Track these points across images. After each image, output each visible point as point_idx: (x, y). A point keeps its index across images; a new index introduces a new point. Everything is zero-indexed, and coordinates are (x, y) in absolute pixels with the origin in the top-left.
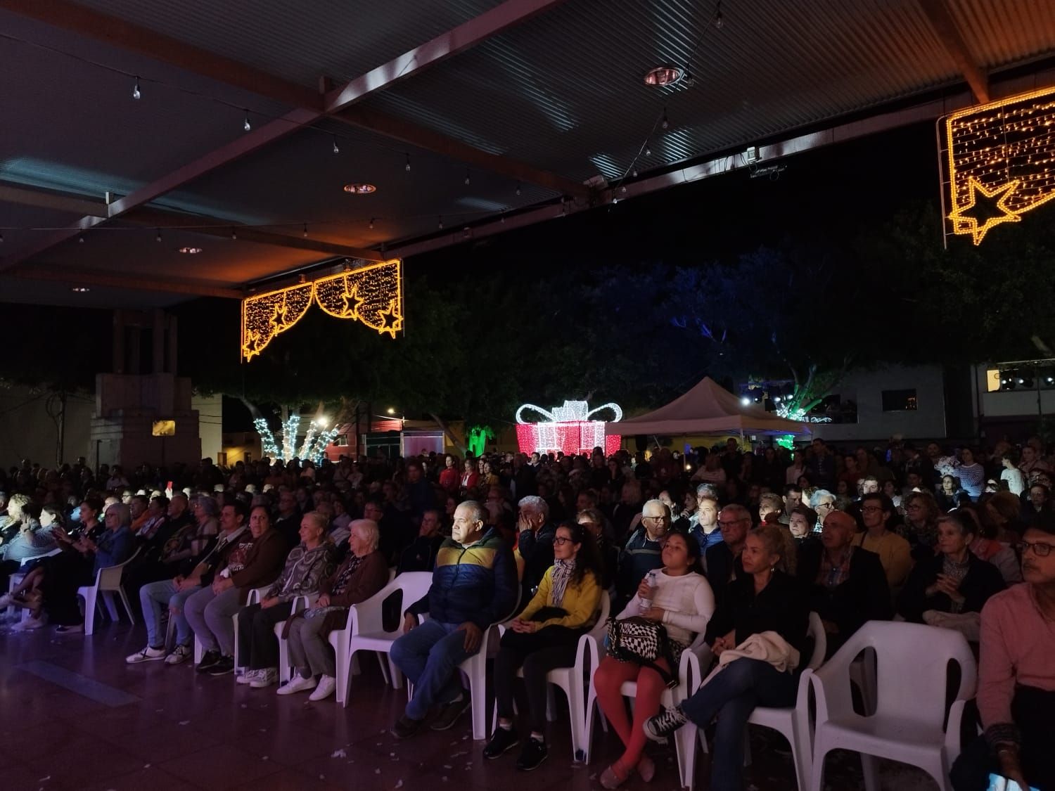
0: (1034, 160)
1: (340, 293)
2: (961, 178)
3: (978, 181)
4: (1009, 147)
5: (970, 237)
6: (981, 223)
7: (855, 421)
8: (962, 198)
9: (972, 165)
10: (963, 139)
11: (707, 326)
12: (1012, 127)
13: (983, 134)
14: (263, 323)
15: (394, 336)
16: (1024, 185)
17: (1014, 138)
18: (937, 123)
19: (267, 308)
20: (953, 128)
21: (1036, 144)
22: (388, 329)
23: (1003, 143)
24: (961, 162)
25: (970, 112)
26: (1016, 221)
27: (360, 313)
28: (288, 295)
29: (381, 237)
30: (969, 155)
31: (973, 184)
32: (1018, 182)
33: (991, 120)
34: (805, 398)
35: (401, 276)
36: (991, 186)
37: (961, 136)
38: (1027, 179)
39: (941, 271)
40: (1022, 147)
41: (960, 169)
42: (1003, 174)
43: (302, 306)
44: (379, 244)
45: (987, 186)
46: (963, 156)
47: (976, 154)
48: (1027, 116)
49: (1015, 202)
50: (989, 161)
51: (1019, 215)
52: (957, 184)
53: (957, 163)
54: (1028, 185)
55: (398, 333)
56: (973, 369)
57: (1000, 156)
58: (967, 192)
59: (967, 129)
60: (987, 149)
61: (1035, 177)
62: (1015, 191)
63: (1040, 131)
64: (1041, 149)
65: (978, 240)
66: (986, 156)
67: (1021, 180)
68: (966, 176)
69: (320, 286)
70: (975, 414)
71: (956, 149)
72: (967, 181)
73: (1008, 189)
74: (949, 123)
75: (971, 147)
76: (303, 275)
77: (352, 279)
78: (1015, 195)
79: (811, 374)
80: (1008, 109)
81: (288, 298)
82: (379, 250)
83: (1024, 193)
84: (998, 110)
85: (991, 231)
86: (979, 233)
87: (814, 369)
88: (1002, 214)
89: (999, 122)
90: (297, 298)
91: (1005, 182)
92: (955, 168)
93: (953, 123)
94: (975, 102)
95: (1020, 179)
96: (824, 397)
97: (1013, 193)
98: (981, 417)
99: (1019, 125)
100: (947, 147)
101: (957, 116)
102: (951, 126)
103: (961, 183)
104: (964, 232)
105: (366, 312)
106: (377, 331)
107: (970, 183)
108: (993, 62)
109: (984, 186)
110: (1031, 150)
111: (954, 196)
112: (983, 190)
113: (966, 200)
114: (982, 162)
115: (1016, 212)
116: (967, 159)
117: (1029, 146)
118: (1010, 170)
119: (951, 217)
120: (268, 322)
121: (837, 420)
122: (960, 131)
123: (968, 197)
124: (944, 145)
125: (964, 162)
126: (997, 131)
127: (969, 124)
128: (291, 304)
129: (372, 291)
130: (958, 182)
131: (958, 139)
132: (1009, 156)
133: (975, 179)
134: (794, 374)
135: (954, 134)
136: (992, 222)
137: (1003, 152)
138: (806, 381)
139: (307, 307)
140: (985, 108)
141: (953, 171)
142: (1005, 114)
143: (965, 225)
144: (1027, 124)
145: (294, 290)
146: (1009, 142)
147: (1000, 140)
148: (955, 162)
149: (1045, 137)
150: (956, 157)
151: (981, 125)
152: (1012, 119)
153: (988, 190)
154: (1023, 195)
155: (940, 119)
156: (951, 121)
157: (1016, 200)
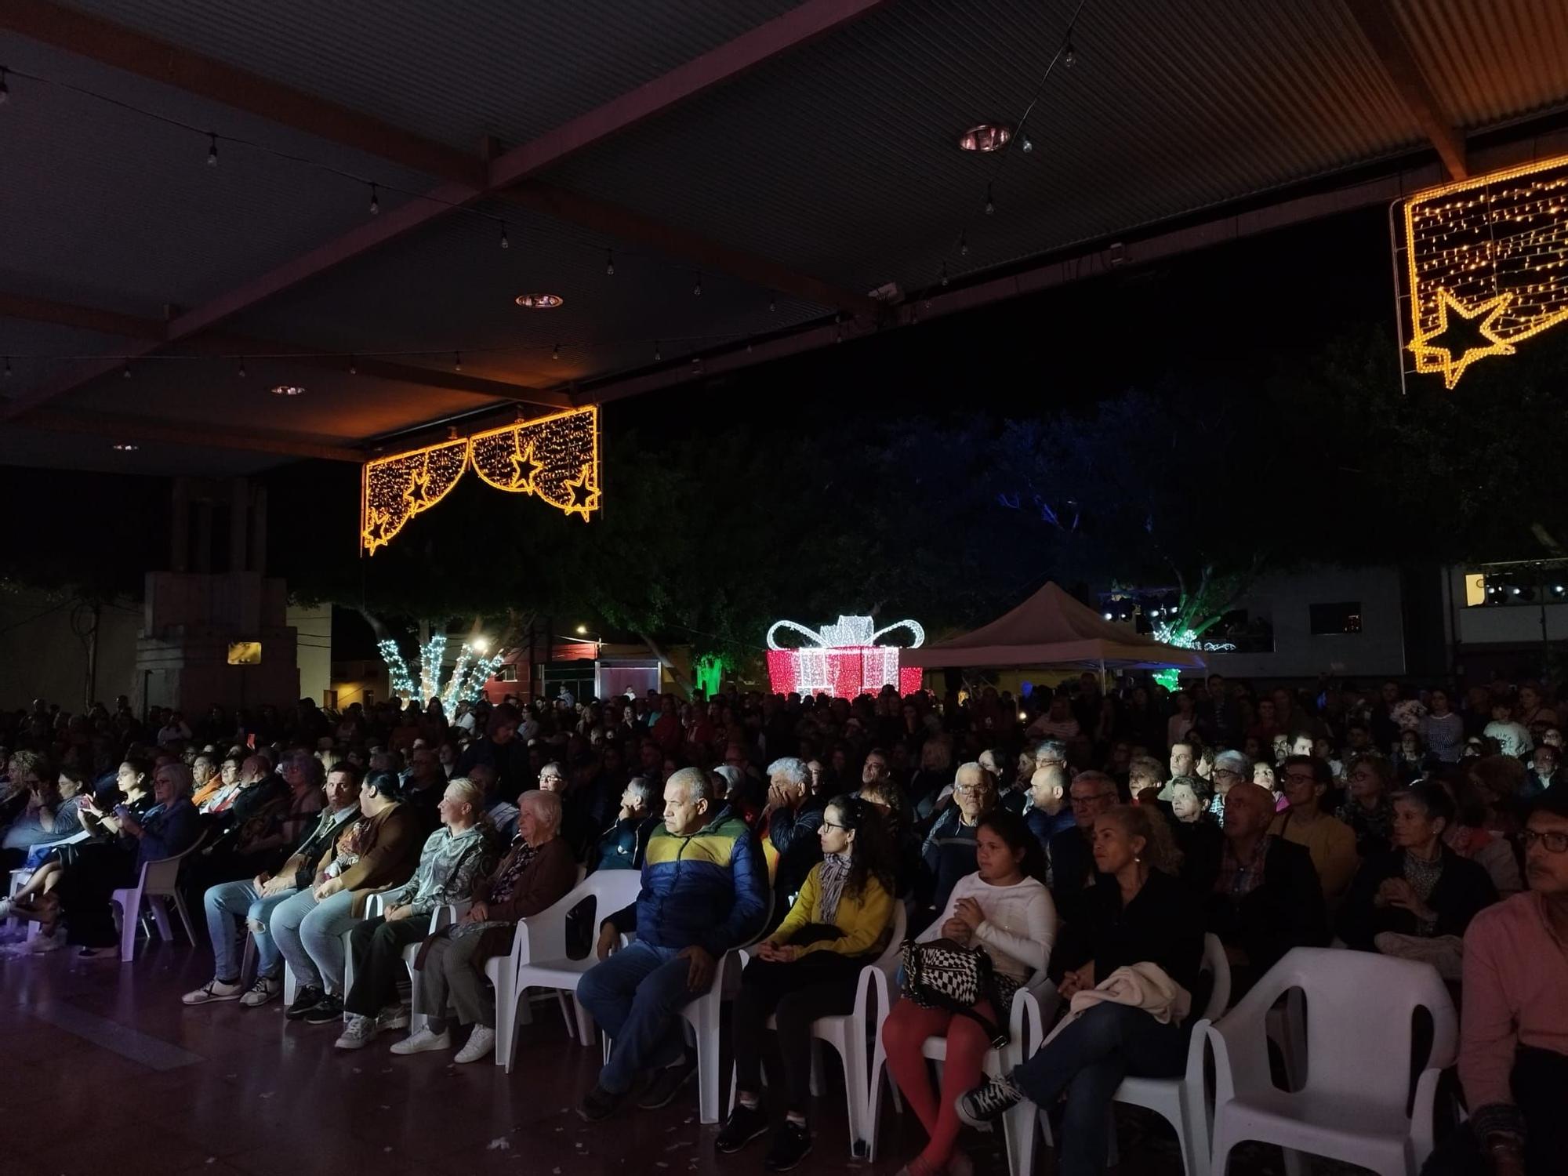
0: (1533, 263)
1: (509, 454)
2: (1426, 289)
3: (1452, 295)
4: (1497, 244)
5: (1440, 376)
6: (1456, 356)
7: (1268, 648)
8: (1427, 320)
9: (1442, 271)
10: (1429, 232)
11: (1050, 507)
12: (1501, 215)
13: (1458, 225)
14: (394, 498)
15: (587, 518)
16: (1520, 301)
17: (1504, 230)
18: (1391, 208)
19: (401, 476)
20: (1414, 216)
21: (1536, 240)
22: (578, 508)
23: (1488, 239)
24: (1426, 267)
25: (1439, 193)
26: (1509, 353)
27: (537, 484)
28: (431, 457)
29: (569, 373)
30: (1439, 256)
31: (1445, 299)
32: (1510, 296)
33: (1470, 205)
34: (1196, 614)
35: (598, 430)
36: (1470, 301)
37: (1425, 228)
38: (1524, 291)
39: (1397, 427)
40: (1517, 244)
41: (1424, 276)
42: (1488, 284)
43: (452, 473)
44: (566, 382)
45: (1465, 301)
46: (1429, 258)
47: (1448, 254)
48: (1523, 199)
49: (1505, 326)
50: (1467, 266)
51: (1513, 345)
52: (1420, 298)
53: (1420, 268)
54: (1526, 301)
55: (592, 513)
56: (1444, 574)
57: (1484, 258)
58: (1435, 309)
59: (1434, 218)
60: (1465, 248)
61: (1535, 289)
62: (1506, 310)
63: (1543, 221)
64: (1544, 248)
65: (1451, 381)
66: (1462, 256)
67: (1515, 294)
68: (1434, 287)
69: (478, 444)
70: (1449, 639)
71: (1418, 247)
72: (1435, 294)
73: (1496, 307)
74: (1408, 209)
75: (1441, 245)
76: (453, 428)
77: (526, 434)
78: (1506, 314)
79: (1204, 578)
80: (1496, 188)
81: (431, 462)
82: (567, 391)
83: (1520, 312)
84: (1481, 190)
85: (1471, 368)
86: (1454, 370)
87: (1209, 571)
88: (1488, 343)
89: (1481, 209)
90: (444, 462)
91: (1494, 295)
92: (1418, 275)
93: (1414, 209)
94: (1447, 178)
95: (1514, 292)
96: (1223, 612)
97: (1502, 312)
98: (1457, 643)
99: (1511, 212)
100: (1405, 244)
101: (1420, 198)
102: (1410, 213)
104: (1431, 369)
105: (545, 482)
106: (562, 511)
107: (1440, 298)
108: (1472, 119)
109: (1461, 302)
110: (1529, 250)
111: (1416, 316)
112: (1460, 309)
113: (1433, 323)
114: (1457, 267)
115: (1508, 340)
116: (1434, 262)
117: (1527, 242)
118: (1499, 279)
119: (1412, 347)
120: (401, 497)
121: (1243, 647)
122: (1425, 221)
123: (1437, 318)
124: (1401, 241)
125: (1431, 266)
126: (1479, 222)
127: (1438, 211)
128: (436, 471)
129: (555, 452)
130: (1422, 295)
131: (1422, 231)
132: (1497, 257)
133: (1447, 291)
134: (1180, 578)
135: (1416, 225)
136: (1473, 355)
137: (1488, 252)
138: (1198, 589)
139: (460, 475)
140: (1461, 187)
141: (1414, 280)
142: (1491, 196)
143: (1432, 359)
144: (1522, 212)
145: (440, 450)
146: (1497, 237)
147: (1485, 235)
148: (1417, 266)
149: (1551, 230)
150: (1419, 260)
151: (1455, 213)
152: (1501, 204)
153: (1467, 309)
154: (1519, 316)
155: (1394, 203)
156: (1410, 207)
157: (1508, 323)
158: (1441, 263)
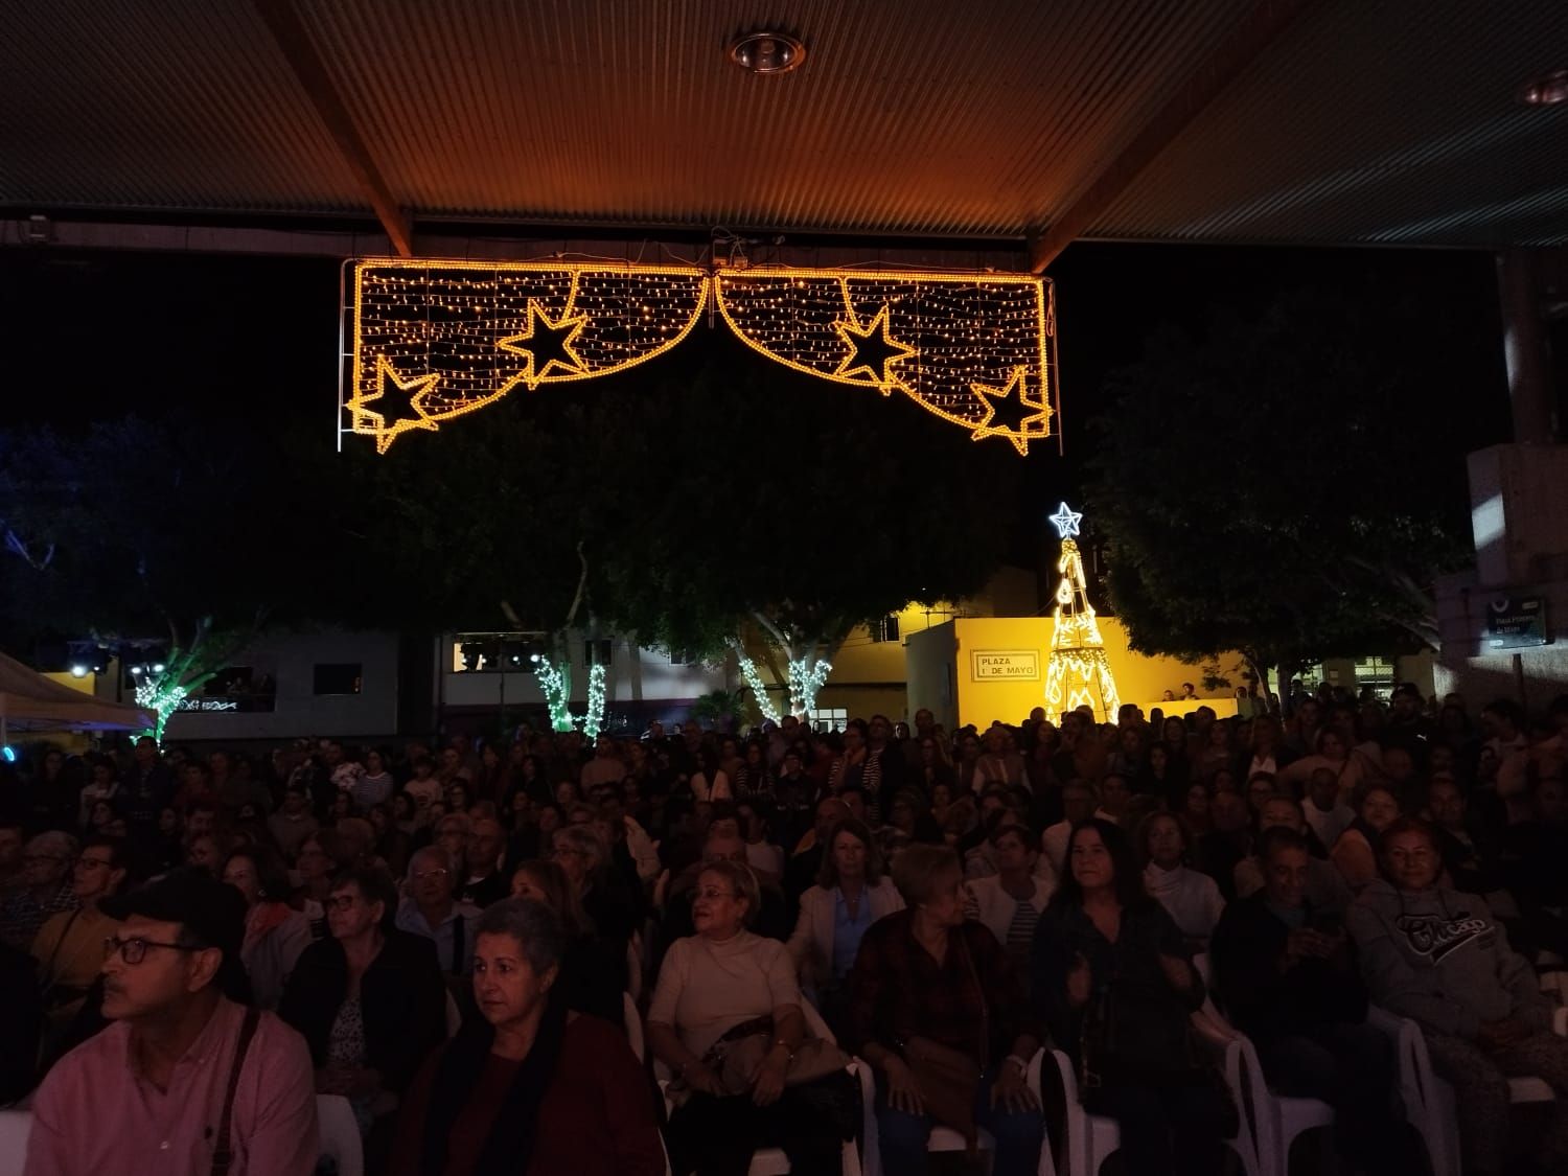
0: (459, 351)
2: (368, 353)
3: (390, 364)
4: (431, 326)
5: (372, 440)
6: (389, 424)
8: (366, 383)
9: (383, 339)
10: (376, 299)
12: (436, 299)
13: (400, 299)
16: (446, 383)
17: (438, 315)
18: (343, 266)
20: (364, 279)
21: (462, 331)
23: (424, 318)
24: (370, 331)
25: (386, 264)
26: (433, 429)
30: (381, 324)
31: (383, 365)
32: (437, 376)
33: (412, 283)
36: (405, 373)
37: (371, 292)
38: (449, 375)
40: (447, 331)
41: (367, 340)
42: (421, 361)
45: (401, 373)
46: (374, 323)
47: (390, 324)
48: (454, 291)
49: (433, 404)
50: (405, 340)
51: (436, 422)
52: (362, 360)
53: (364, 331)
54: (451, 383)
57: (419, 336)
58: (374, 375)
59: (381, 287)
60: (404, 322)
61: (458, 375)
62: (434, 389)
63: (469, 315)
64: (468, 339)
65: (383, 447)
66: (402, 330)
67: (442, 376)
68: (375, 353)
71: (366, 310)
72: (375, 359)
73: (426, 384)
74: (359, 271)
75: (385, 314)
78: (434, 393)
80: (435, 274)
83: (446, 393)
84: (422, 272)
85: (401, 437)
86: (386, 436)
88: (417, 417)
89: (421, 289)
91: (424, 373)
92: (362, 338)
93: (364, 273)
94: (393, 253)
95: (441, 373)
97: (431, 390)
99: (445, 300)
100: (353, 305)
101: (370, 264)
102: (360, 276)
103: (369, 361)
104: (367, 431)
107: (379, 364)
108: (418, 203)
109: (397, 372)
110: (457, 338)
111: (357, 377)
112: (395, 378)
113: (371, 386)
114: (396, 338)
115: (433, 417)
116: (377, 328)
117: (455, 331)
118: (430, 357)
119: (350, 406)
122: (373, 287)
123: (375, 383)
124: (350, 301)
125: (374, 331)
126: (418, 301)
127: (384, 280)
130: (364, 358)
131: (369, 297)
132: (431, 338)
133: (387, 359)
135: (364, 289)
136: (404, 425)
137: (423, 331)
140: (407, 264)
141: (358, 342)
142: (430, 280)
143: (368, 422)
144: (453, 303)
146: (432, 320)
147: (422, 314)
148: (362, 329)
149: (475, 325)
150: (364, 322)
151: (400, 287)
152: (437, 290)
153: (401, 379)
154: (444, 397)
155: (346, 261)
156: (361, 269)
157: (434, 402)
158: (383, 331)
